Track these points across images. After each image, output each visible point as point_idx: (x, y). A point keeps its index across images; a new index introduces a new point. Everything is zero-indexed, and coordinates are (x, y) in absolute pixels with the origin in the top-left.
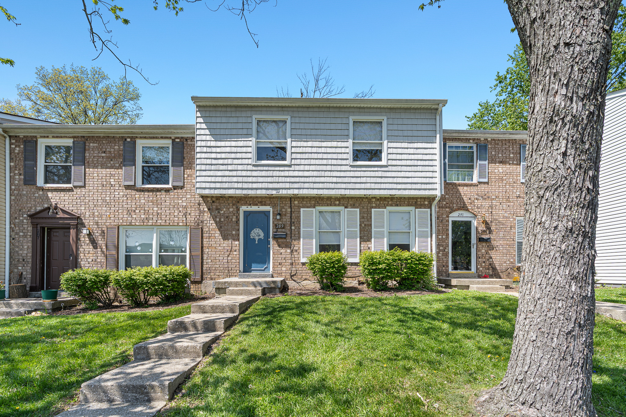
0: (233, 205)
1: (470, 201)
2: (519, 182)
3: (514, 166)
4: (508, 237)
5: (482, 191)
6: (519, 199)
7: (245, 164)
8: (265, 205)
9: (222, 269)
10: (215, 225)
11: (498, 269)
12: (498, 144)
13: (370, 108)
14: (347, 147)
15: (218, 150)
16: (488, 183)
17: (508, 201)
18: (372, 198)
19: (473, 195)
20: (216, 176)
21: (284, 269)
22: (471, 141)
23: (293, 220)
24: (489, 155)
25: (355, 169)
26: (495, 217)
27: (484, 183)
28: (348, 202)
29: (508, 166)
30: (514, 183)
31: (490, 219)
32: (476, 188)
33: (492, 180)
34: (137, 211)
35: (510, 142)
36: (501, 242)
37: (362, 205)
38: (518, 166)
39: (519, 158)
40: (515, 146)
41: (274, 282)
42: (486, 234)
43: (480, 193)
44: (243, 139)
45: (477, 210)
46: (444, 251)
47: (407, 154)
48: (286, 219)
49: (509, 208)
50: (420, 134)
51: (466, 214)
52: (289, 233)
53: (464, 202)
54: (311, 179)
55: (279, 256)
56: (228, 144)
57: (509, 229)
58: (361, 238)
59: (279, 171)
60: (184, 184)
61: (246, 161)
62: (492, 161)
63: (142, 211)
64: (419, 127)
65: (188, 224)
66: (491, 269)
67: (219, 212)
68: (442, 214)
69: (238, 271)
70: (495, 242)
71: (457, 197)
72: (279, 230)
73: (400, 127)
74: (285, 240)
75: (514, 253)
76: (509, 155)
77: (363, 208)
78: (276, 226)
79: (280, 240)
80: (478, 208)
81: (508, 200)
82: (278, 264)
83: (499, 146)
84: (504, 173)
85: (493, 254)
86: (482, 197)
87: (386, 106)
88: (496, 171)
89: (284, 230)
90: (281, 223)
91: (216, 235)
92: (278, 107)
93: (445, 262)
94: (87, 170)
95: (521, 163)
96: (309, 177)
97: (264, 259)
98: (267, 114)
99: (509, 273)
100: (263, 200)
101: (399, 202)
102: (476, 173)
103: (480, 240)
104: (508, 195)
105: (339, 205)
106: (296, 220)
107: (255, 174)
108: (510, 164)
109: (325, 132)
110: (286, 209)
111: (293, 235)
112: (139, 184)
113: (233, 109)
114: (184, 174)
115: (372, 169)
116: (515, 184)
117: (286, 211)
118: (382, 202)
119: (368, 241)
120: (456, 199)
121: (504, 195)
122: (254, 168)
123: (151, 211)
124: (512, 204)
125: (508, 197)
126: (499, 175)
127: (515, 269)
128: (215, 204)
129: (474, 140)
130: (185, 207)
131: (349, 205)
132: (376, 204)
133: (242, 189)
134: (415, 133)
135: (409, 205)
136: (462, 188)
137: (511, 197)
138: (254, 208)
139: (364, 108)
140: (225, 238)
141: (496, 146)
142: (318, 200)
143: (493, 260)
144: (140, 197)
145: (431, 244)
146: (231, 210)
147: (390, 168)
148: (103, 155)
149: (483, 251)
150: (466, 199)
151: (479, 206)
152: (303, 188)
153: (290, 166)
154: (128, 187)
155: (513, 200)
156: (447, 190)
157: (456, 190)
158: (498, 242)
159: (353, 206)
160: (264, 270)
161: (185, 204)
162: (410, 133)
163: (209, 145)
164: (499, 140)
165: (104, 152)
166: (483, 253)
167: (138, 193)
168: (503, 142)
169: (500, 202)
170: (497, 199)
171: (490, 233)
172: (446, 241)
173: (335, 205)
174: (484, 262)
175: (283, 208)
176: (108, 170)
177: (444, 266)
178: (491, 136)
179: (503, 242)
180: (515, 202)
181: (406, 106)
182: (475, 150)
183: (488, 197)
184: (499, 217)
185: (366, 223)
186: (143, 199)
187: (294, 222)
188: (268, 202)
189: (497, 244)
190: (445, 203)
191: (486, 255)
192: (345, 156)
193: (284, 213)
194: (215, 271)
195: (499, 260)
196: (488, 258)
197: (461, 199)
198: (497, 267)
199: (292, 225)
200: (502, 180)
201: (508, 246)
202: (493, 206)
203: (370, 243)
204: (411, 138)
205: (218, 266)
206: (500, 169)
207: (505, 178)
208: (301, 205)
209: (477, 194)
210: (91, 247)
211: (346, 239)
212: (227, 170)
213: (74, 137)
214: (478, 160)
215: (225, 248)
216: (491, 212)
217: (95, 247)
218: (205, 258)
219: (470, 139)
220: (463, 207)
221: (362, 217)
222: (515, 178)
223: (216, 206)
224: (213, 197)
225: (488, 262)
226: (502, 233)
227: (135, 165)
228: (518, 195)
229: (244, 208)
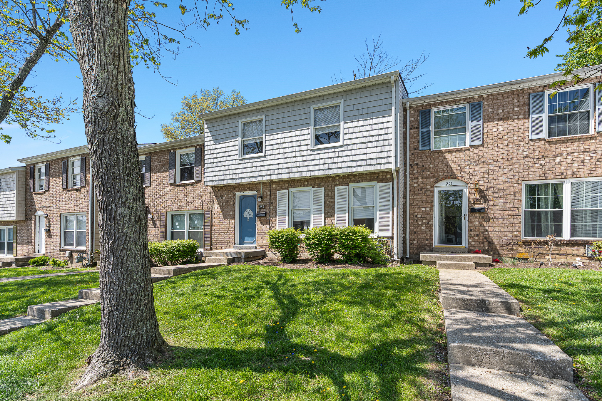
0: (231, 192)
1: (459, 168)
2: (527, 140)
3: (520, 122)
4: (511, 206)
5: (475, 155)
6: (526, 160)
7: (234, 160)
8: (252, 190)
9: (223, 242)
10: (219, 208)
11: (496, 243)
12: (497, 99)
13: (328, 94)
14: (309, 134)
15: (218, 151)
16: (483, 146)
17: (510, 164)
18: (336, 176)
19: (463, 161)
20: (216, 171)
21: (264, 242)
22: (462, 102)
23: (271, 201)
24: (485, 114)
25: (315, 153)
26: (492, 184)
27: (478, 146)
28: (315, 182)
29: (511, 122)
30: (520, 141)
31: (486, 187)
32: (468, 153)
33: (489, 141)
34: (176, 201)
35: (515, 93)
36: (500, 212)
37: (326, 184)
38: (526, 121)
39: (527, 110)
40: (521, 98)
41: (240, 253)
42: (481, 204)
43: (473, 158)
44: (233, 140)
45: (468, 177)
46: (428, 223)
47: (362, 132)
48: (267, 201)
49: (512, 171)
50: (375, 110)
51: (454, 182)
52: (268, 212)
53: (452, 170)
54: (281, 166)
55: (261, 231)
56: (224, 145)
57: (512, 196)
58: (325, 214)
59: (257, 162)
60: (201, 179)
61: (235, 157)
62: (490, 119)
63: (179, 201)
64: (374, 104)
65: (204, 208)
66: (487, 243)
67: (222, 198)
68: (426, 185)
69: (233, 244)
70: (492, 212)
71: (444, 165)
72: (261, 210)
73: (356, 107)
74: (265, 218)
75: (519, 225)
76: (513, 109)
77: (328, 186)
78: (259, 207)
79: (262, 218)
80: (469, 175)
81: (511, 162)
82: (260, 238)
83: (498, 101)
84: (505, 132)
85: (488, 226)
86: (475, 162)
87: (341, 90)
88: (494, 130)
89: (265, 210)
90: (263, 204)
91: (220, 216)
92: (256, 109)
93: (429, 235)
94: (152, 175)
95: (530, 116)
96: (279, 164)
97: (253, 234)
98: (249, 117)
99: (512, 249)
100: (251, 186)
101: (361, 178)
102: (468, 136)
103: (472, 211)
104: (511, 157)
105: (307, 186)
106: (274, 201)
107: (241, 166)
108: (514, 120)
109: (291, 124)
110: (267, 192)
111: (271, 214)
112: (178, 182)
113: (227, 118)
114: (202, 171)
115: (330, 151)
116: (521, 143)
117: (267, 194)
118: (344, 180)
119: (332, 217)
120: (442, 167)
121: (504, 157)
122: (240, 162)
123: (183, 200)
124: (517, 166)
125: (511, 158)
126: (499, 135)
127: (520, 244)
128: (220, 192)
129: (465, 100)
130: (202, 196)
131: (316, 185)
132: (339, 182)
133: (232, 179)
134: (371, 110)
135: (370, 180)
136: (450, 154)
137: (516, 158)
138: (246, 193)
139: (323, 96)
140: (225, 217)
141: (495, 102)
142: (290, 182)
143: (490, 233)
144: (177, 191)
145: (393, 218)
146: (230, 196)
147: (345, 148)
148: (160, 163)
149: (476, 223)
150: (455, 166)
151: (471, 172)
152: (274, 174)
153: (264, 157)
154: (171, 184)
155: (518, 161)
156: (432, 159)
157: (443, 158)
158: (497, 212)
159: (320, 186)
160: (253, 243)
161: (202, 194)
162: (365, 111)
163: (211, 148)
164: (498, 94)
165: (160, 162)
166: (476, 225)
167: (176, 188)
168: (505, 95)
169: (500, 165)
170: (495, 163)
171: (485, 202)
172: (431, 213)
173: (304, 186)
174: (477, 235)
175: (264, 191)
176: (162, 173)
177: (427, 240)
178: (486, 91)
179: (503, 212)
180: (521, 164)
181: (361, 86)
182: (467, 110)
183: (484, 162)
184: (498, 183)
185: (330, 200)
186: (179, 191)
187: (272, 203)
188: (254, 188)
189: (495, 215)
190: (429, 173)
191: (480, 228)
192: (306, 142)
193: (265, 195)
194: (219, 244)
195: (497, 233)
196: (483, 231)
197: (449, 167)
198: (494, 241)
199: (271, 205)
200: (503, 139)
201: (510, 217)
202: (490, 171)
203: (333, 218)
204: (366, 115)
205: (221, 240)
206: (500, 127)
207: (506, 137)
208: (278, 188)
209: (469, 160)
210: (153, 227)
211: (312, 216)
212: (223, 166)
213: (146, 154)
214: (470, 121)
215: (226, 225)
216: (488, 178)
217: (155, 227)
218: (213, 234)
219: (460, 100)
220: (451, 176)
221: (326, 195)
222: (522, 135)
223: (221, 194)
224: (218, 187)
225: (482, 235)
226: (502, 201)
227: (175, 168)
228: (525, 155)
229: (239, 194)
